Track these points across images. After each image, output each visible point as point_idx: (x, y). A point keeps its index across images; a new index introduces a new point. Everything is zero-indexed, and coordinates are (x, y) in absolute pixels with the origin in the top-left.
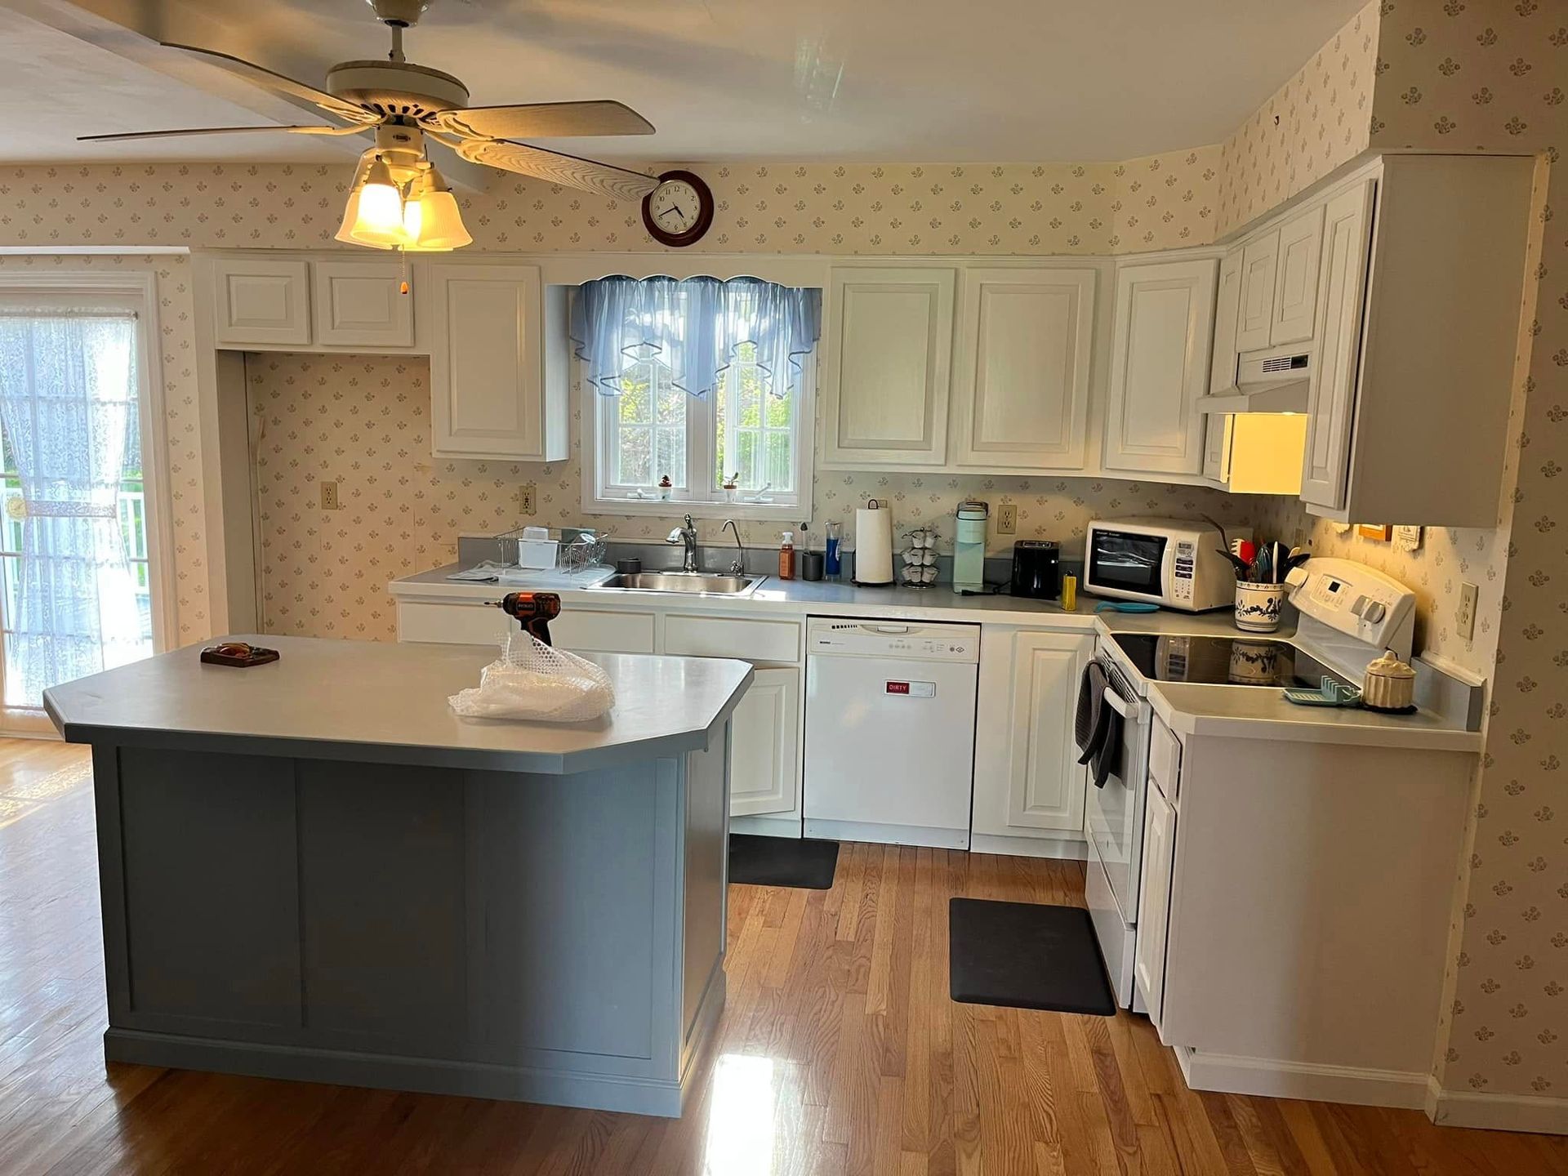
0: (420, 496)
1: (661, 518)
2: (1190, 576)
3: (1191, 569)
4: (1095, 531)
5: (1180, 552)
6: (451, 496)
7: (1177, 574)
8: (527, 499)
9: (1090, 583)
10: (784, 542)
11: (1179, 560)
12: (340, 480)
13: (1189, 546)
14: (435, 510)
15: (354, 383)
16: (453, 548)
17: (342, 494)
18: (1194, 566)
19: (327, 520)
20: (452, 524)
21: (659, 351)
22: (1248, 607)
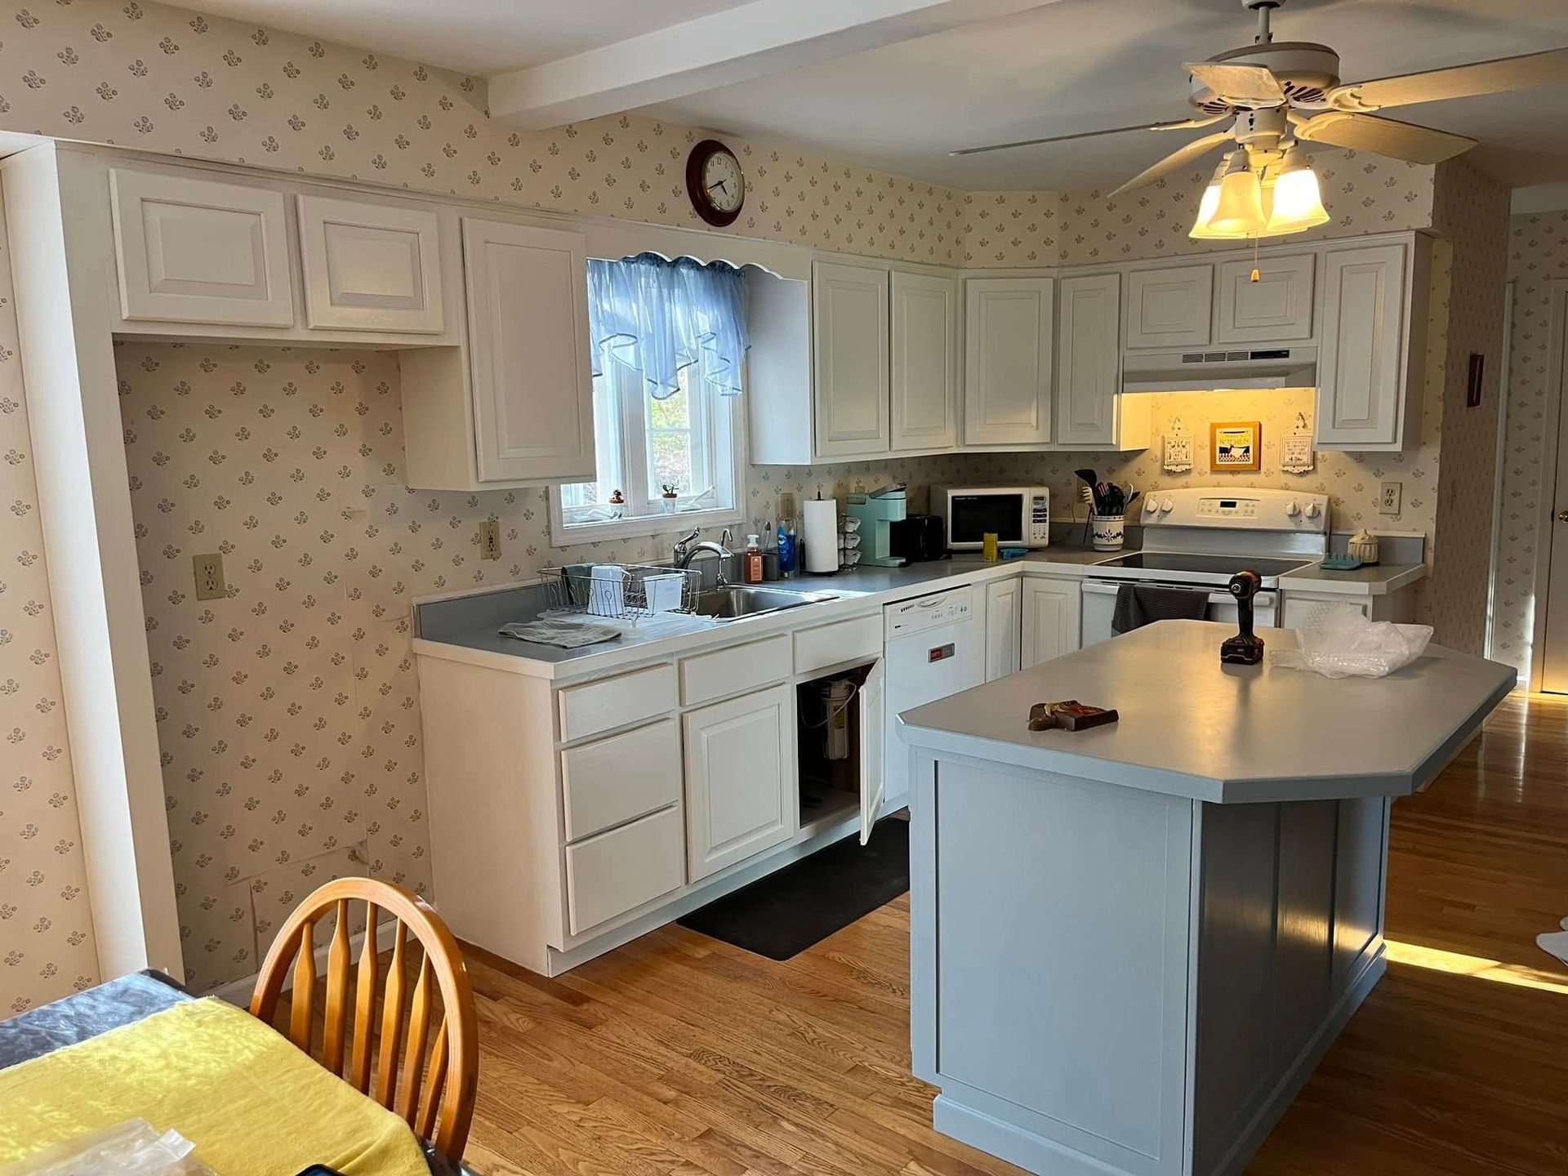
0: (352, 555)
1: (625, 540)
2: (1045, 521)
3: (1045, 515)
4: (953, 498)
5: (1035, 504)
6: (396, 550)
7: (1034, 521)
8: (491, 539)
9: (952, 541)
10: (750, 545)
11: (1035, 510)
12: (226, 548)
13: (1042, 498)
14: (374, 573)
15: (239, 390)
16: (403, 623)
17: (232, 572)
18: (1048, 513)
19: (208, 618)
20: (399, 589)
21: (635, 340)
22: (1114, 534)
